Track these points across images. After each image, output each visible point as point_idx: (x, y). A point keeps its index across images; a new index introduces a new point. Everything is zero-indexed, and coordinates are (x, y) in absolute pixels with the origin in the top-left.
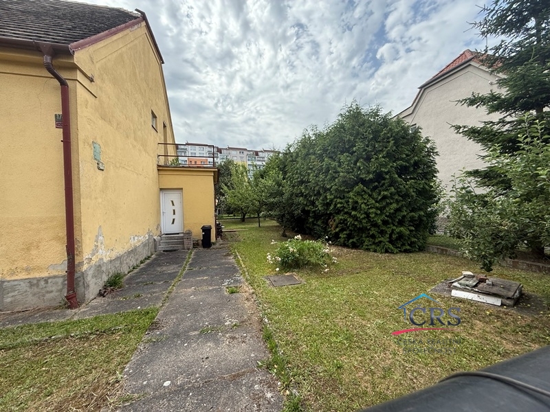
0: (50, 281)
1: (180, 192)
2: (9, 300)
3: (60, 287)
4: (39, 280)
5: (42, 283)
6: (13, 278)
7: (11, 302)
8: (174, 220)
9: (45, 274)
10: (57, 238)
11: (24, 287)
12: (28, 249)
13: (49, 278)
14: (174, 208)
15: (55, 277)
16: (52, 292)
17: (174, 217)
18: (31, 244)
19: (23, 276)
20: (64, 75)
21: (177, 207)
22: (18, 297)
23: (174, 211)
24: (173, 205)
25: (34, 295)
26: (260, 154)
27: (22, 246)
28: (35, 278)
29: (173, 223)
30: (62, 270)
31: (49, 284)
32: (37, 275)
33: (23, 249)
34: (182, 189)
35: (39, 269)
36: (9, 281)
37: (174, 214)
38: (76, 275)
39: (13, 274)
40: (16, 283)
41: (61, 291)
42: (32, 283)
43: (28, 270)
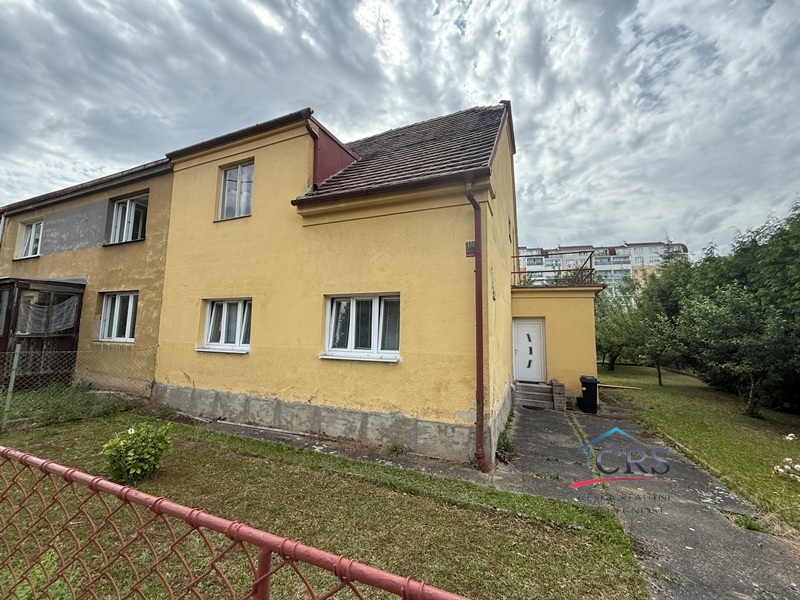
0: (456, 429)
1: (539, 322)
2: (421, 442)
3: (466, 440)
4: (447, 426)
5: (449, 430)
6: (425, 419)
7: (423, 445)
8: (530, 362)
9: (452, 421)
10: (464, 381)
11: (433, 430)
12: (438, 389)
13: (456, 426)
14: (530, 344)
15: (461, 426)
16: (458, 443)
17: (530, 357)
18: (441, 384)
19: (432, 418)
20: (478, 199)
21: (535, 344)
22: (429, 441)
23: (531, 349)
24: (530, 340)
25: (442, 442)
26: (620, 252)
27: (433, 386)
28: (443, 423)
29: (529, 366)
30: (470, 420)
31: (456, 434)
32: (445, 420)
33: (434, 389)
34: (544, 318)
35: (446, 413)
36: (422, 421)
37: (531, 353)
38: (485, 430)
39: (425, 414)
40: (427, 424)
41: (466, 444)
42: (442, 429)
43: (437, 412)
